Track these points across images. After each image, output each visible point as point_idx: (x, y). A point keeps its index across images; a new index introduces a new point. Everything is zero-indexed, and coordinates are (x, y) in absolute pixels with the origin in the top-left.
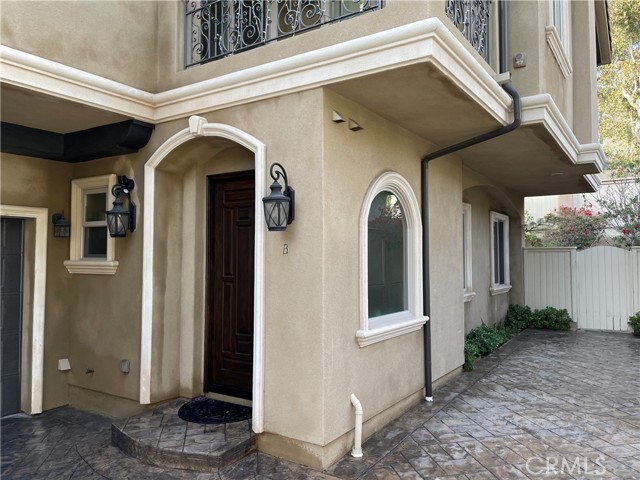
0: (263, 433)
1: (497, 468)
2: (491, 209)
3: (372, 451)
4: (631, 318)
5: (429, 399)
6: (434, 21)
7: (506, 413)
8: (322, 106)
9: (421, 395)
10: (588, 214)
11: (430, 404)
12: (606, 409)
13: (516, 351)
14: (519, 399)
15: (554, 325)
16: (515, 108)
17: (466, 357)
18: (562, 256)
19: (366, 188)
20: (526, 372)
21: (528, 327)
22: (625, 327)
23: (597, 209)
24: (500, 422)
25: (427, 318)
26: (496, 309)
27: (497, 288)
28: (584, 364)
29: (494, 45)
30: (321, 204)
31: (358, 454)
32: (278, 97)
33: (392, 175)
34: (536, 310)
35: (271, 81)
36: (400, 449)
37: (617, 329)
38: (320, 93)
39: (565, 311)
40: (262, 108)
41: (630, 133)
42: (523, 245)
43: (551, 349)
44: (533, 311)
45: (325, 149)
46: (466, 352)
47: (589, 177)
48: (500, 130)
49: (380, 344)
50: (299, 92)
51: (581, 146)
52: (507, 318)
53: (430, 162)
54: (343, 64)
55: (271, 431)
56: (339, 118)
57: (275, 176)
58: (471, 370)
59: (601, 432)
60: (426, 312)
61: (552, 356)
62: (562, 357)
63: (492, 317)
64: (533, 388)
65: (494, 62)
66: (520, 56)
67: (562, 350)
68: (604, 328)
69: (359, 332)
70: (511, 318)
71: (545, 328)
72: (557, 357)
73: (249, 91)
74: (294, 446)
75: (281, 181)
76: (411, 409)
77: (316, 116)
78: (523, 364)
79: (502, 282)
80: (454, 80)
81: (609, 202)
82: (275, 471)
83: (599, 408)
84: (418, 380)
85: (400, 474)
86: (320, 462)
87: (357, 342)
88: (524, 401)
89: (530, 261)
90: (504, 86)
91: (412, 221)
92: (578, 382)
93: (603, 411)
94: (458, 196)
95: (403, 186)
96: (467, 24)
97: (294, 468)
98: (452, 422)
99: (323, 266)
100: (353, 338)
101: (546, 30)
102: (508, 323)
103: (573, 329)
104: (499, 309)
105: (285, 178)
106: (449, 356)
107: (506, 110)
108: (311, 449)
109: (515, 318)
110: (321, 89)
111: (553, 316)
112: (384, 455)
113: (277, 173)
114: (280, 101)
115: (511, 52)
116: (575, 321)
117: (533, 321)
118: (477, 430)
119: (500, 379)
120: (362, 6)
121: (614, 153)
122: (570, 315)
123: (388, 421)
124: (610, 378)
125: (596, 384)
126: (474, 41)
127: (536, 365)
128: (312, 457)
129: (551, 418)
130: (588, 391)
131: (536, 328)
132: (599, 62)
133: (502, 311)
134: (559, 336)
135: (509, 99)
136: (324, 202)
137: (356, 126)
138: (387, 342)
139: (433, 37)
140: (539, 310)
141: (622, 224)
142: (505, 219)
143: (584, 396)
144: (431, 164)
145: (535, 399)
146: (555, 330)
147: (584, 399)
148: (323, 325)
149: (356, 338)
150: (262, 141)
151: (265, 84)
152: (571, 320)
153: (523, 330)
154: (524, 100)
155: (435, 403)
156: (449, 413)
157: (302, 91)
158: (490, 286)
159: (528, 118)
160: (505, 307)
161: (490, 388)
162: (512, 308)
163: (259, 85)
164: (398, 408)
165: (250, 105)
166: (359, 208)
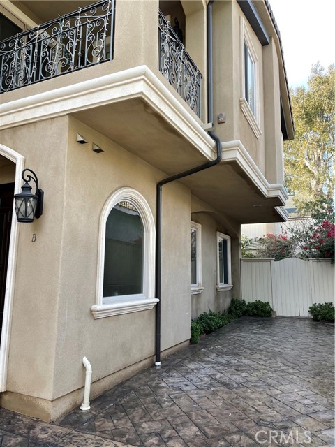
0: (6, 392)
1: (193, 413)
2: (217, 230)
3: (99, 405)
4: (310, 308)
5: (158, 364)
6: (143, 68)
7: (213, 372)
8: (67, 129)
9: (152, 360)
10: (285, 238)
11: (158, 368)
12: (284, 368)
13: (232, 330)
14: (224, 362)
15: (261, 314)
16: (218, 149)
17: (192, 333)
18: (266, 265)
19: (106, 196)
20: (235, 343)
21: (244, 315)
22: (307, 314)
23: (289, 236)
24: (206, 379)
25: (158, 300)
26: (221, 301)
27: (221, 285)
28: (275, 338)
29: (203, 106)
30: (63, 202)
31: (86, 407)
32: (36, 122)
33: (130, 190)
34: (249, 303)
35: (31, 110)
36: (123, 402)
37: (302, 315)
38: (66, 119)
39: (268, 302)
40: (24, 130)
41: (311, 188)
42: (241, 257)
43: (256, 329)
44: (247, 303)
45: (68, 161)
46: (192, 329)
47: (278, 208)
48: (208, 164)
49: (113, 316)
50: (51, 119)
51: (270, 186)
52: (230, 308)
53: (163, 186)
54: (82, 98)
55: (12, 390)
56: (81, 139)
57: (27, 179)
58: (196, 343)
59: (278, 384)
60: (157, 295)
61: (255, 333)
62: (262, 334)
63: (218, 306)
64: (237, 354)
65: (203, 117)
66: (221, 115)
67: (264, 329)
68: (293, 315)
69: (94, 307)
70: (232, 309)
71: (255, 315)
72: (259, 334)
73: (15, 117)
74: (30, 402)
75: (32, 183)
76: (142, 371)
77: (62, 136)
78: (234, 339)
79: (226, 282)
80: (165, 117)
81: (295, 229)
82: (9, 423)
83: (280, 367)
84: (149, 348)
85: (115, 421)
86: (49, 415)
87: (92, 314)
88: (228, 364)
89: (245, 267)
90: (210, 133)
91: (148, 227)
92: (269, 350)
93: (282, 368)
94: (187, 215)
95: (141, 199)
96: (180, 86)
97: (26, 421)
98: (171, 380)
99: (62, 252)
100: (88, 311)
101: (240, 101)
102: (230, 311)
103: (273, 316)
104: (224, 302)
105: (37, 183)
106: (177, 331)
107: (212, 150)
108: (43, 404)
109: (235, 308)
110: (67, 116)
111: (259, 306)
112: (107, 407)
113: (28, 176)
114: (38, 125)
115: (216, 112)
116: (275, 310)
117: (246, 310)
118: (187, 385)
119: (216, 349)
120: (99, 59)
121: (301, 201)
122: (271, 306)
123: (119, 380)
124: (291, 347)
125: (281, 350)
126: (187, 99)
127: (242, 339)
128: (43, 410)
129: (244, 375)
130: (275, 355)
131: (249, 315)
132: (285, 138)
133: (226, 303)
134: (263, 321)
135: (213, 142)
136: (65, 200)
137: (97, 148)
138: (121, 317)
139: (143, 79)
140: (251, 302)
141: (303, 243)
142: (228, 238)
143: (270, 359)
144: (163, 188)
145: (236, 362)
146: (262, 317)
147: (270, 361)
148: (58, 298)
149: (91, 311)
150: (22, 155)
151: (26, 112)
152: (271, 310)
153: (239, 317)
154: (224, 144)
155: (162, 367)
156: (171, 374)
157: (54, 118)
158: (217, 284)
159: (226, 156)
160: (228, 301)
161: (205, 355)
162: (233, 301)
163: (22, 113)
164: (130, 370)
165: (15, 128)
166: (99, 210)
